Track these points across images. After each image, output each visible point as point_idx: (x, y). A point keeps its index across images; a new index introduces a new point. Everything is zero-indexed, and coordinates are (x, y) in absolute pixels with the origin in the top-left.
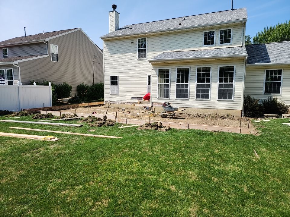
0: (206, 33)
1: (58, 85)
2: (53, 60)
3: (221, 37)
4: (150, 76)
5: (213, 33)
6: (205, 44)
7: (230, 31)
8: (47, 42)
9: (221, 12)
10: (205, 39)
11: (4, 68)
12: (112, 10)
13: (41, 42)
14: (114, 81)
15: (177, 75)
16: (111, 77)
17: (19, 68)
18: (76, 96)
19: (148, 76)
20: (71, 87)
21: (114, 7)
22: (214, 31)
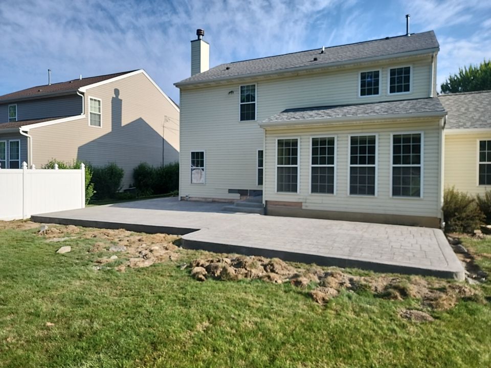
0: (364, 75)
1: (99, 167)
2: (91, 124)
3: (392, 81)
4: (262, 151)
5: (377, 74)
6: (363, 93)
7: (407, 70)
8: (83, 94)
11: (4, 139)
12: (196, 38)
13: (73, 93)
14: (198, 161)
15: (313, 149)
16: (192, 153)
17: (31, 139)
18: (130, 186)
19: (259, 151)
20: (122, 171)
21: (201, 33)
22: (378, 71)
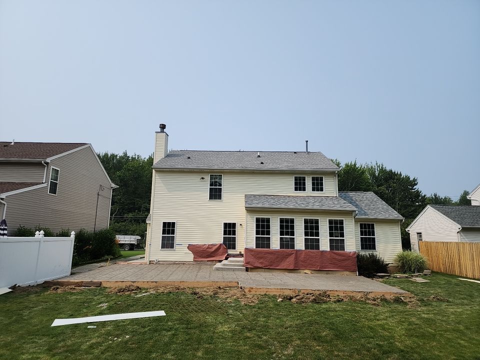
2: (50, 192)
6: (296, 189)
8: (47, 163)
9: (295, 153)
10: (296, 184)
12: (159, 130)
14: (169, 230)
15: (281, 225)
16: (164, 223)
17: (6, 206)
19: (224, 223)
21: (163, 127)
22: (305, 177)
